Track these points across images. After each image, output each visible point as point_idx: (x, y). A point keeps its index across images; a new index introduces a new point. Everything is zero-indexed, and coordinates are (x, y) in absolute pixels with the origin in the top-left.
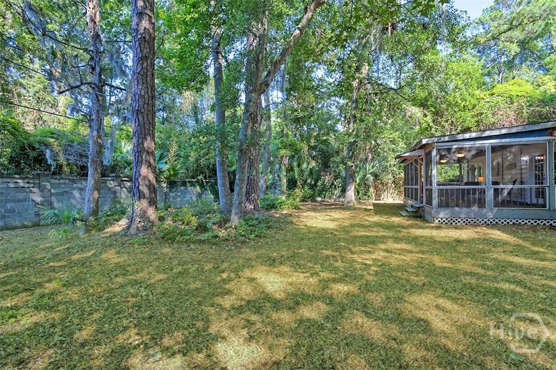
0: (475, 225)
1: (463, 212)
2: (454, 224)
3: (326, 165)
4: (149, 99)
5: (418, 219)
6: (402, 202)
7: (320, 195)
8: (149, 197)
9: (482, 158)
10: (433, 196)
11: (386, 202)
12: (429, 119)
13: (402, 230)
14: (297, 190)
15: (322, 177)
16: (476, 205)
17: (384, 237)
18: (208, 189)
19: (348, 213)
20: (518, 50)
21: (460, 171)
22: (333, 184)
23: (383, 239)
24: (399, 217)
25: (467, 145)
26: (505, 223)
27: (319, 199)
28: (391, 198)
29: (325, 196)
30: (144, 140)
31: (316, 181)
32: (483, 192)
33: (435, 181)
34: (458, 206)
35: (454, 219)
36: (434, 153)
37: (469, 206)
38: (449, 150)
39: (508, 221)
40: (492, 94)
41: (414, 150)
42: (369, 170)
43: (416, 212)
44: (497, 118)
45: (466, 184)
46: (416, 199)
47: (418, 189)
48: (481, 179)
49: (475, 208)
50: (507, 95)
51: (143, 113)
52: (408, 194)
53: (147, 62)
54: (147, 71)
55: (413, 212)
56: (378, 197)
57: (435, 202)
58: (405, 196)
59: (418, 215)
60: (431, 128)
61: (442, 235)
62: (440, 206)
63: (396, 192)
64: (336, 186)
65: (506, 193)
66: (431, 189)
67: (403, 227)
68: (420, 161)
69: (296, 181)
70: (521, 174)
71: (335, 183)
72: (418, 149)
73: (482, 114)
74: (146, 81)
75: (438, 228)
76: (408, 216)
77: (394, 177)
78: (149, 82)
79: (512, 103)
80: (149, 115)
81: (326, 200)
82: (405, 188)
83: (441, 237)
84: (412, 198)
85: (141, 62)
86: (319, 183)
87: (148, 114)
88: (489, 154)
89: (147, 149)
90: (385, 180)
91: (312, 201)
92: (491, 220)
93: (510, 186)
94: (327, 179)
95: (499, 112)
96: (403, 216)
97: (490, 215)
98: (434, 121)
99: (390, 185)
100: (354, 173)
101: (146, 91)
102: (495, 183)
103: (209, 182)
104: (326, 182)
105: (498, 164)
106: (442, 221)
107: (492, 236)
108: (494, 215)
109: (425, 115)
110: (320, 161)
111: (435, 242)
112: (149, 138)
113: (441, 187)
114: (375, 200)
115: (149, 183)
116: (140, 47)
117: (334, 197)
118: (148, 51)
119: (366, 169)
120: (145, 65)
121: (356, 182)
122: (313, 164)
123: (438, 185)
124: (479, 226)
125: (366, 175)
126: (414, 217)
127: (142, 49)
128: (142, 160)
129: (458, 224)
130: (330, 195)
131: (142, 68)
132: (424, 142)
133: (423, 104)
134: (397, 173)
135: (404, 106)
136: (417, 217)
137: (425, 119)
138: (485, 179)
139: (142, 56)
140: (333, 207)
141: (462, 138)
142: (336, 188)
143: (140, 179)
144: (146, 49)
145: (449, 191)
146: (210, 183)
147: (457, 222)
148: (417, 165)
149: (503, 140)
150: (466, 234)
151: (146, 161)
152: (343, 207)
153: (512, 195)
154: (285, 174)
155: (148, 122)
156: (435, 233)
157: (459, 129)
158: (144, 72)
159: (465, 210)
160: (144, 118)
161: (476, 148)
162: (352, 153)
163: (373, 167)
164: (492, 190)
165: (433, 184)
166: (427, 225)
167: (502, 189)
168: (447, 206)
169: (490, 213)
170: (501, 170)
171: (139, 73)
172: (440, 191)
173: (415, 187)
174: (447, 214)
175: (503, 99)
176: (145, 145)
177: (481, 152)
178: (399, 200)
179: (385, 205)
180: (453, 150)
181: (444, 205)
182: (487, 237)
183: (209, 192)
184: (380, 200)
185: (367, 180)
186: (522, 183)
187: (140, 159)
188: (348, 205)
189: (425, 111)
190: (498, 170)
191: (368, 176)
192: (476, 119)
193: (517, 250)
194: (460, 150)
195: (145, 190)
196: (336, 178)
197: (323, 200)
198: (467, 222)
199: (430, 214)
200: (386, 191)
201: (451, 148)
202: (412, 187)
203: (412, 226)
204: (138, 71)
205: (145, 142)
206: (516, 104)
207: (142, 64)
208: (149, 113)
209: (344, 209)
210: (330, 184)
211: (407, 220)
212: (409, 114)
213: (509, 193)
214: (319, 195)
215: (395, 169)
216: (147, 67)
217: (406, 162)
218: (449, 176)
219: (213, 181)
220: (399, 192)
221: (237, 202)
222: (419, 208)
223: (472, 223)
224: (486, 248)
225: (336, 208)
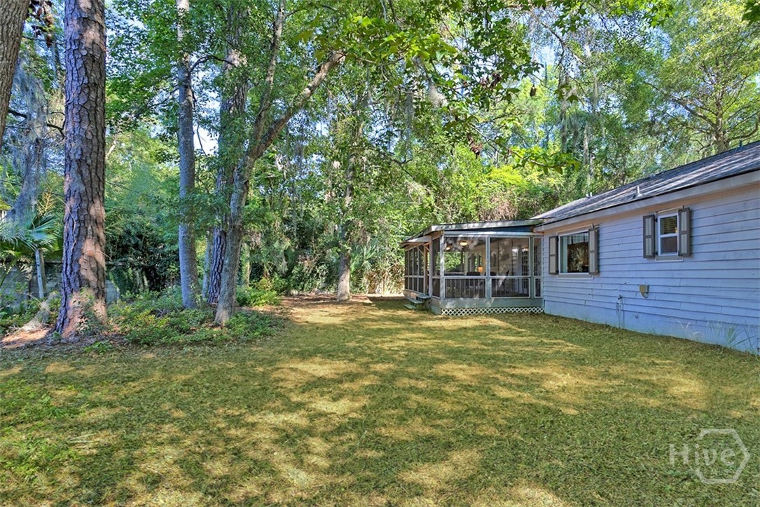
0: (477, 315)
1: (467, 303)
2: (459, 315)
3: (304, 245)
4: (98, 146)
5: (425, 312)
6: (402, 295)
7: (297, 287)
8: (96, 287)
9: (483, 246)
10: (441, 286)
11: (383, 296)
12: (432, 199)
13: (413, 322)
14: (264, 279)
15: (300, 263)
16: (478, 295)
17: (399, 329)
18: (111, 277)
19: (346, 307)
20: (511, 133)
21: (462, 260)
22: (314, 272)
23: (397, 331)
24: (406, 310)
25: (471, 235)
26: (500, 312)
27: (294, 292)
28: (387, 290)
29: (303, 289)
30: (90, 205)
31: (291, 268)
32: (483, 283)
33: (443, 270)
34: (462, 297)
35: (459, 310)
36: (442, 241)
37: (472, 297)
38: (455, 239)
39: (502, 310)
40: (490, 179)
41: (421, 236)
42: (366, 255)
43: (423, 304)
44: (494, 205)
45: (468, 274)
46: (421, 290)
47: (423, 279)
48: (480, 269)
49: (476, 298)
50: (502, 182)
51: (89, 166)
52: (409, 284)
53: (97, 93)
54: (97, 105)
55: (420, 304)
56: (372, 288)
57: (442, 292)
58: (406, 288)
59: (425, 307)
60: (433, 208)
61: (450, 324)
62: (447, 297)
63: (394, 283)
64: (318, 274)
65: (501, 282)
66: (439, 280)
67: (413, 320)
68: (425, 248)
69: (262, 268)
70: (513, 265)
71: (318, 271)
72: (426, 235)
73: (481, 198)
74: (95, 119)
75: (446, 319)
76: (415, 310)
77: (392, 264)
78: (100, 121)
79: (506, 191)
80: (98, 169)
81: (305, 293)
82: (406, 279)
83: (451, 326)
84: (415, 290)
85: (87, 91)
86: (295, 271)
87: (97, 167)
88: (488, 245)
89: (95, 217)
90: (381, 268)
91: (286, 295)
92: (490, 310)
93: (504, 277)
94: (307, 264)
95: (496, 199)
96: (409, 309)
97: (489, 304)
98: (436, 201)
99: (387, 274)
100: (350, 258)
101: (95, 134)
102: (493, 274)
103: (113, 266)
104: (304, 269)
105: (495, 255)
106: (448, 312)
107: (490, 323)
108: (492, 305)
109: (428, 194)
110: (296, 240)
111: (445, 330)
112: (98, 202)
113: (448, 277)
114: (369, 293)
115: (97, 266)
116: (86, 68)
117: (316, 289)
118: (98, 76)
119: (363, 254)
120: (93, 96)
121: (351, 270)
122: (288, 243)
123: (445, 275)
124: (480, 315)
125: (363, 262)
126: (420, 310)
127: (89, 72)
128: (87, 234)
129: (463, 315)
130: (310, 287)
131: (89, 100)
132: (434, 228)
133: (424, 182)
134: (396, 259)
135: (406, 181)
136: (423, 310)
137: (428, 198)
138: (484, 269)
139: (89, 82)
140: (322, 301)
141: (466, 228)
142: (318, 278)
143: (81, 261)
144: (95, 73)
145: (455, 282)
146: (114, 268)
147: (461, 312)
148: (423, 251)
149: (499, 233)
150: (470, 323)
151: (93, 236)
152: (334, 301)
153: (506, 286)
154: (248, 255)
155: (97, 179)
156: (444, 323)
157: (460, 212)
158: (91, 106)
159: (468, 300)
160: (90, 173)
161: (479, 238)
162: (349, 234)
163: (371, 252)
164: (491, 280)
165: (441, 274)
166: (435, 317)
167: (498, 280)
168: (453, 297)
169: (489, 302)
170: (497, 261)
171: (82, 106)
172: (447, 280)
173: (420, 277)
174: (453, 305)
175: (499, 185)
176: (92, 212)
177: (481, 242)
178: (399, 293)
179: (382, 299)
180: (459, 239)
181: (451, 295)
182: (487, 324)
183: (113, 282)
184: (374, 293)
185: (363, 267)
186: (513, 274)
187: (83, 231)
188: (341, 299)
189: (429, 190)
190: (495, 262)
191: (365, 262)
192: (476, 203)
193: (508, 331)
194: (465, 239)
195: (91, 277)
196: (319, 263)
197: (301, 293)
198: (470, 313)
199: (438, 306)
200: (382, 282)
201: (457, 238)
202: (415, 276)
203: (422, 319)
204: (82, 102)
205: (92, 207)
206: (509, 192)
207: (89, 94)
208: (99, 166)
209: (338, 303)
210: (310, 272)
211: (414, 313)
212: (411, 191)
213: (503, 284)
214: (295, 287)
215: (393, 255)
216: (96, 100)
217: (408, 248)
218: (450, 265)
219: (120, 264)
220: (397, 282)
221: (227, 293)
222: (426, 299)
223: (474, 313)
224: (487, 332)
225: (327, 303)
